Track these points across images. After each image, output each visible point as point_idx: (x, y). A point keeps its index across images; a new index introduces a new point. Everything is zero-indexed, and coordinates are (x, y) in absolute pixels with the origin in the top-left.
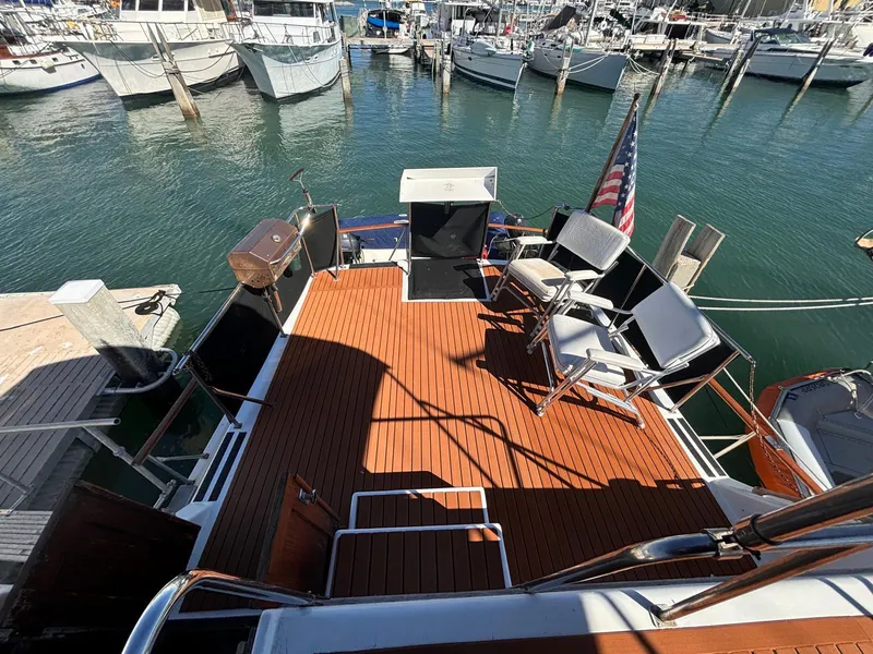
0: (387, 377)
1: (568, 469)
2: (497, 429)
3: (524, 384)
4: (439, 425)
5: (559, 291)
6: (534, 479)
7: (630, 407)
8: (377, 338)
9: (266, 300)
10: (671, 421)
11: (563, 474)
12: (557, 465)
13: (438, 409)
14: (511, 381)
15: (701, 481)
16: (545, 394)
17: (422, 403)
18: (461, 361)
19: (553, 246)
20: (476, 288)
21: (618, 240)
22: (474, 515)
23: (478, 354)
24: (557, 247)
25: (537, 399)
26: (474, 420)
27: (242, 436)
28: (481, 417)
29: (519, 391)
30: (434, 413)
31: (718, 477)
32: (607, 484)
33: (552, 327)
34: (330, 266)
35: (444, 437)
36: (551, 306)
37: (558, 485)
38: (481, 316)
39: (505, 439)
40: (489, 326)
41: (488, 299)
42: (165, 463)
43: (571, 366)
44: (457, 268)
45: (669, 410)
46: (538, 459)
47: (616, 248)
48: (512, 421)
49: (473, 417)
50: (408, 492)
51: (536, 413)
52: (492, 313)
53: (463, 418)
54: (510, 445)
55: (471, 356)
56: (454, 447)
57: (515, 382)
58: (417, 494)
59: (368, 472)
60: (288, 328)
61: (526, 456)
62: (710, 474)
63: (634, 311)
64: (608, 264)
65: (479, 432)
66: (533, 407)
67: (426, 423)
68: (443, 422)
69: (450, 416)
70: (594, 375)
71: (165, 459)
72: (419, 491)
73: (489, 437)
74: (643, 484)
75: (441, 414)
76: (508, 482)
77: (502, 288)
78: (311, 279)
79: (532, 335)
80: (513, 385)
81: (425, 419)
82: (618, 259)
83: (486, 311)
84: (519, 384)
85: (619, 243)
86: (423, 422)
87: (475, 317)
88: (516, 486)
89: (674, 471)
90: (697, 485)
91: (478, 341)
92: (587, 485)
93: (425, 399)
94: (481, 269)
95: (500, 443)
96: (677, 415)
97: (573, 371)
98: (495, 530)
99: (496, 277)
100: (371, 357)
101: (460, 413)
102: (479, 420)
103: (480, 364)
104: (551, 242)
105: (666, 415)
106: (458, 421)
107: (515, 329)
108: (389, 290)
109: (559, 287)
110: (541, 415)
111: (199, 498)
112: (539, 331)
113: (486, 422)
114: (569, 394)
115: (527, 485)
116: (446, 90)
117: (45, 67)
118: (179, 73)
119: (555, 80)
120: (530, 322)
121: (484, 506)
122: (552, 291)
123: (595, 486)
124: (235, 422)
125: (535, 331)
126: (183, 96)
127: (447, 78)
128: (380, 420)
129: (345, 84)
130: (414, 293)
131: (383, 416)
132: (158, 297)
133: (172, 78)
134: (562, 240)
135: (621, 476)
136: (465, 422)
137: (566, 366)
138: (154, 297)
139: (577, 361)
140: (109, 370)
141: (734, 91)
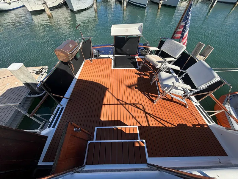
0: (107, 92)
1: (164, 120)
2: (141, 108)
3: (150, 94)
5: (162, 65)
6: (153, 123)
7: (184, 101)
8: (104, 80)
9: (69, 67)
10: (196, 106)
11: (162, 122)
12: (160, 119)
13: (123, 101)
14: (146, 93)
15: (207, 125)
16: (157, 97)
17: (118, 100)
18: (130, 87)
19: (159, 51)
20: (135, 65)
21: (182, 47)
22: (134, 136)
23: (135, 85)
24: (161, 51)
25: (154, 99)
26: (134, 105)
27: (62, 108)
28: (136, 104)
29: (148, 96)
30: (122, 102)
31: (212, 124)
32: (177, 125)
33: (160, 76)
34: (90, 58)
35: (125, 109)
36: (159, 69)
37: (161, 125)
38: (136, 73)
39: (144, 111)
40: (139, 76)
41: (138, 68)
42: (40, 116)
43: (166, 88)
44: (129, 59)
45: (196, 103)
46: (154, 117)
47: (181, 50)
48: (146, 105)
49: (134, 104)
50: (113, 127)
51: (154, 103)
52: (140, 73)
54: (146, 113)
55: (133, 85)
56: (127, 112)
57: (147, 93)
58: (116, 128)
59: (101, 120)
60: (77, 76)
61: (151, 116)
62: (210, 123)
63: (187, 70)
64: (178, 56)
65: (136, 109)
66: (153, 101)
67: (119, 106)
68: (124, 105)
69: (126, 104)
70: (174, 91)
71: (40, 115)
72: (117, 127)
73: (139, 110)
74: (188, 125)
75: (124, 103)
76: (145, 124)
77: (142, 64)
78: (84, 62)
79: (152, 79)
80: (146, 94)
81: (119, 104)
82: (181, 54)
83: (138, 72)
84: (148, 94)
86: (118, 105)
87: (134, 74)
88: (147, 125)
89: (198, 122)
90: (206, 126)
91: (136, 81)
92: (170, 126)
93: (118, 98)
94: (136, 59)
95: (142, 112)
96: (198, 104)
97: (167, 89)
98: (143, 142)
99: (141, 62)
100: (102, 85)
101: (129, 103)
102: (136, 105)
103: (136, 88)
104: (159, 50)
105: (195, 104)
106: (129, 105)
107: (147, 77)
108: (108, 65)
109: (162, 63)
110: (155, 103)
111: (49, 127)
112: (154, 78)
113: (138, 105)
114: (164, 97)
115: (151, 125)
116: (125, 8)
117: (8, 3)
118: (46, 3)
119: (158, 4)
120: (152, 75)
121: (138, 132)
122: (160, 64)
123: (173, 126)
124: (60, 104)
125: (153, 78)
126: (47, 11)
127: (125, 4)
128: (105, 105)
129: (95, 6)
130: (115, 66)
131: (106, 103)
132: (42, 70)
133: (44, 5)
134: (163, 49)
135: (181, 123)
136: (131, 105)
137: (165, 88)
138: (40, 70)
139: (168, 86)
140: (29, 90)
141: (213, 7)
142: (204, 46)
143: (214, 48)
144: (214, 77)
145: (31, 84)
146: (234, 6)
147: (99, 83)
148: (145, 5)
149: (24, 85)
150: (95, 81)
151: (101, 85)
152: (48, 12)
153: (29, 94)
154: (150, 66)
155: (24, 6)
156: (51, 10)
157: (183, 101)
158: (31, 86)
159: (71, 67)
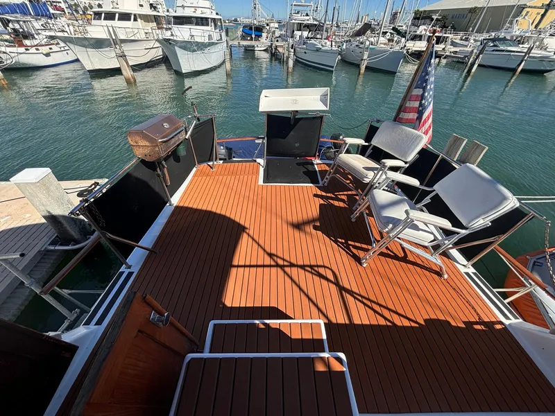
0: (245, 236)
1: (389, 310)
2: (331, 277)
3: (350, 242)
4: (285, 272)
5: (375, 175)
6: (362, 316)
7: (436, 260)
8: (239, 208)
9: (159, 176)
10: (467, 274)
11: (386, 313)
12: (380, 305)
13: (284, 260)
14: (340, 240)
15: (501, 323)
16: (367, 250)
17: (271, 255)
18: (298, 226)
19: (368, 146)
20: (312, 177)
21: (419, 138)
22: (316, 345)
23: (314, 220)
24: (371, 147)
25: (361, 254)
26: (312, 269)
27: (130, 274)
28: (318, 266)
29: (347, 247)
30: (280, 262)
31: (513, 321)
32: (423, 323)
33: (373, 198)
34: (209, 160)
35: (288, 280)
36: (369, 186)
37: (382, 322)
38: (316, 195)
39: (337, 284)
40: (322, 202)
41: (321, 184)
42: (69, 294)
43: (391, 226)
44: (299, 164)
45: (464, 266)
46: (365, 301)
47: (418, 144)
48: (342, 269)
49: (311, 267)
50: (257, 322)
51: (361, 264)
52: (324, 194)
53: (303, 267)
54: (342, 289)
55: (308, 222)
56: (296, 289)
57: (343, 241)
58: (265, 324)
59: (226, 306)
60: (175, 200)
61: (355, 298)
62: (507, 318)
63: (435, 187)
64: (412, 157)
65: (317, 279)
66: (358, 260)
67: (274, 270)
68: (287, 269)
69: (292, 265)
70: (408, 233)
71: (70, 292)
72: (267, 321)
73: (324, 282)
74: (453, 323)
75: (286, 263)
76: (341, 319)
77: (331, 176)
78: (195, 169)
79: (354, 208)
80: (342, 243)
81: (273, 266)
82: (419, 153)
83: (319, 192)
84: (346, 243)
85: (420, 141)
86: (272, 268)
87: (311, 196)
88: (347, 322)
89: (478, 314)
90: (498, 327)
91: (315, 212)
92: (406, 323)
93: (274, 252)
94: (316, 166)
95: (333, 287)
96: (471, 270)
97: (392, 229)
98: (339, 360)
99: (326, 171)
100: (234, 221)
101: (300, 263)
102: (316, 269)
103: (315, 228)
104: (367, 144)
105: (463, 270)
106: (299, 269)
107: (342, 204)
108: (250, 177)
109: (376, 172)
110: (365, 265)
111: (87, 323)
112: (360, 205)
113: (321, 271)
114: (386, 251)
115: (357, 321)
116: (290, 70)
117: (45, 53)
118: (125, 56)
119: (358, 66)
120: (352, 201)
121: (324, 337)
122: (371, 174)
123: (413, 324)
124: (126, 264)
125: (356, 205)
126: (126, 70)
127: (291, 63)
128: (238, 266)
129: (228, 65)
130: (267, 179)
131: (241, 264)
132: (93, 186)
133: (120, 59)
134: (375, 142)
135: (433, 317)
136: (305, 270)
137: (386, 225)
138: (91, 186)
139: (396, 222)
140: (53, 233)
141: (471, 74)
142: (465, 142)
143: (487, 148)
144: (505, 198)
145: (61, 219)
146: (514, 74)
147: (228, 215)
148: (332, 67)
149: (44, 221)
150: (218, 212)
151: (232, 220)
152: (127, 72)
153: (53, 243)
154: (348, 182)
155: (77, 60)
156: (134, 70)
157: (434, 261)
158: (60, 222)
159: (164, 174)
